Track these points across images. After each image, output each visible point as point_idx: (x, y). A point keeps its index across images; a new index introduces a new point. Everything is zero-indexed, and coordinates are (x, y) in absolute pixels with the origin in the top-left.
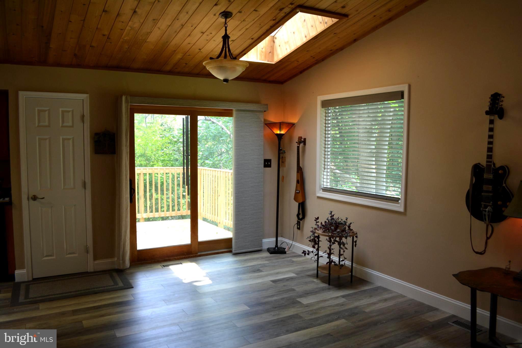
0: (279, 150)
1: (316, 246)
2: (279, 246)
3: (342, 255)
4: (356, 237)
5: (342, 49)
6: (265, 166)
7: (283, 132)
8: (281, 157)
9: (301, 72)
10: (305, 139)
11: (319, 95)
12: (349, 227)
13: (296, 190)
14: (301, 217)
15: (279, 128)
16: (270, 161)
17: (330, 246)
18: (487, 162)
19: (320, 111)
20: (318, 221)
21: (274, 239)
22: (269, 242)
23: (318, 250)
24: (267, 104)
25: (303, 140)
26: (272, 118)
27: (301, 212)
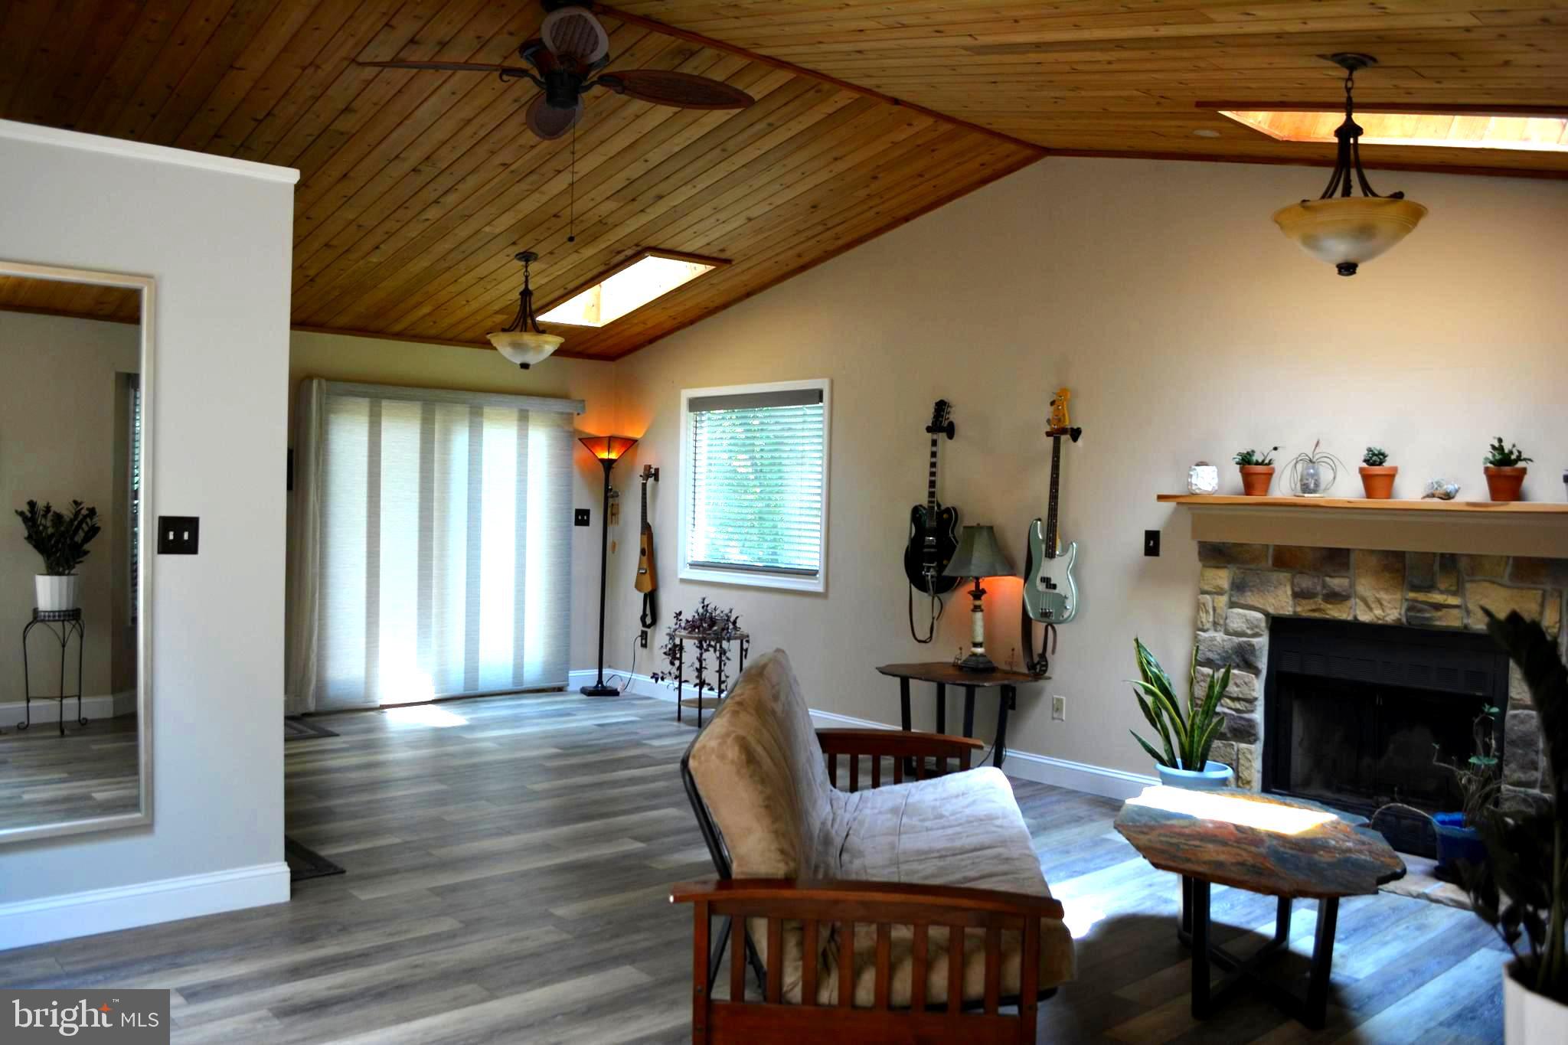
0: (607, 490)
1: (677, 663)
2: (605, 684)
3: (724, 682)
4: (748, 641)
5: (725, 306)
6: (578, 523)
7: (613, 456)
8: (610, 504)
9: (651, 341)
10: (657, 470)
11: (685, 388)
12: (734, 623)
13: (639, 569)
14: (648, 621)
15: (606, 448)
16: (587, 512)
17: (701, 654)
18: (930, 502)
19: (686, 417)
20: (680, 618)
21: (596, 672)
22: (587, 676)
23: (679, 668)
24: (583, 401)
25: (653, 471)
26: (592, 429)
27: (648, 612)
